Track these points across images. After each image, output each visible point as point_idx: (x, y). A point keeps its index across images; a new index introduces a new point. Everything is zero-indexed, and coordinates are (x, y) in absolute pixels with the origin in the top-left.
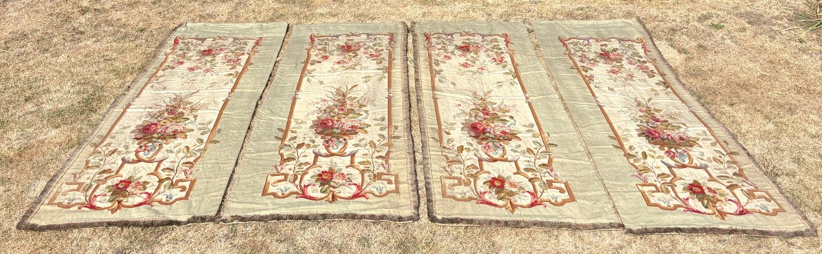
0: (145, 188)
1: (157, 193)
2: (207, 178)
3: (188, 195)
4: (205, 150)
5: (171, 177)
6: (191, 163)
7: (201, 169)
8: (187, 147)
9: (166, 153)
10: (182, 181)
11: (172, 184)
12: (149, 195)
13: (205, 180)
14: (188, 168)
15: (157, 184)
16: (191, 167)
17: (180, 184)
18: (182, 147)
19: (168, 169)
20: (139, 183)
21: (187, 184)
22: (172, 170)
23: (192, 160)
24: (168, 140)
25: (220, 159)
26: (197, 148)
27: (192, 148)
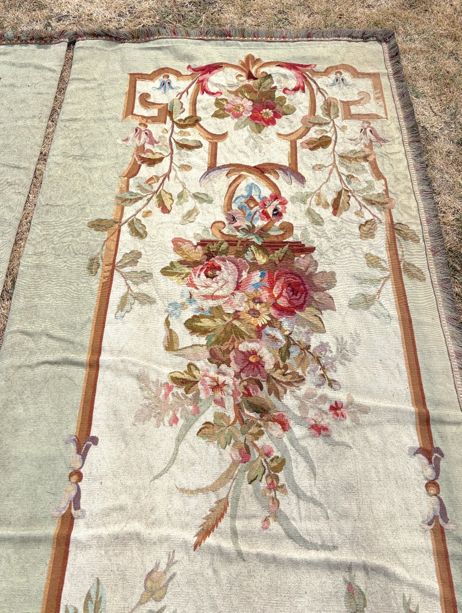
0: (217, 103)
1: (191, 90)
2: (104, 120)
3: (133, 86)
4: (124, 200)
5: (177, 129)
6: (144, 160)
7: (119, 141)
8: (165, 210)
9: (210, 193)
10: (154, 119)
11: (171, 114)
12: (204, 90)
13: (106, 115)
14: (147, 146)
15: (199, 114)
16: (141, 149)
17: (154, 112)
18: (178, 211)
19: (189, 148)
20: (237, 116)
21: (139, 109)
22: (182, 146)
23: (146, 172)
24: (219, 237)
25: (82, 171)
26: (139, 204)
27: (153, 205)
